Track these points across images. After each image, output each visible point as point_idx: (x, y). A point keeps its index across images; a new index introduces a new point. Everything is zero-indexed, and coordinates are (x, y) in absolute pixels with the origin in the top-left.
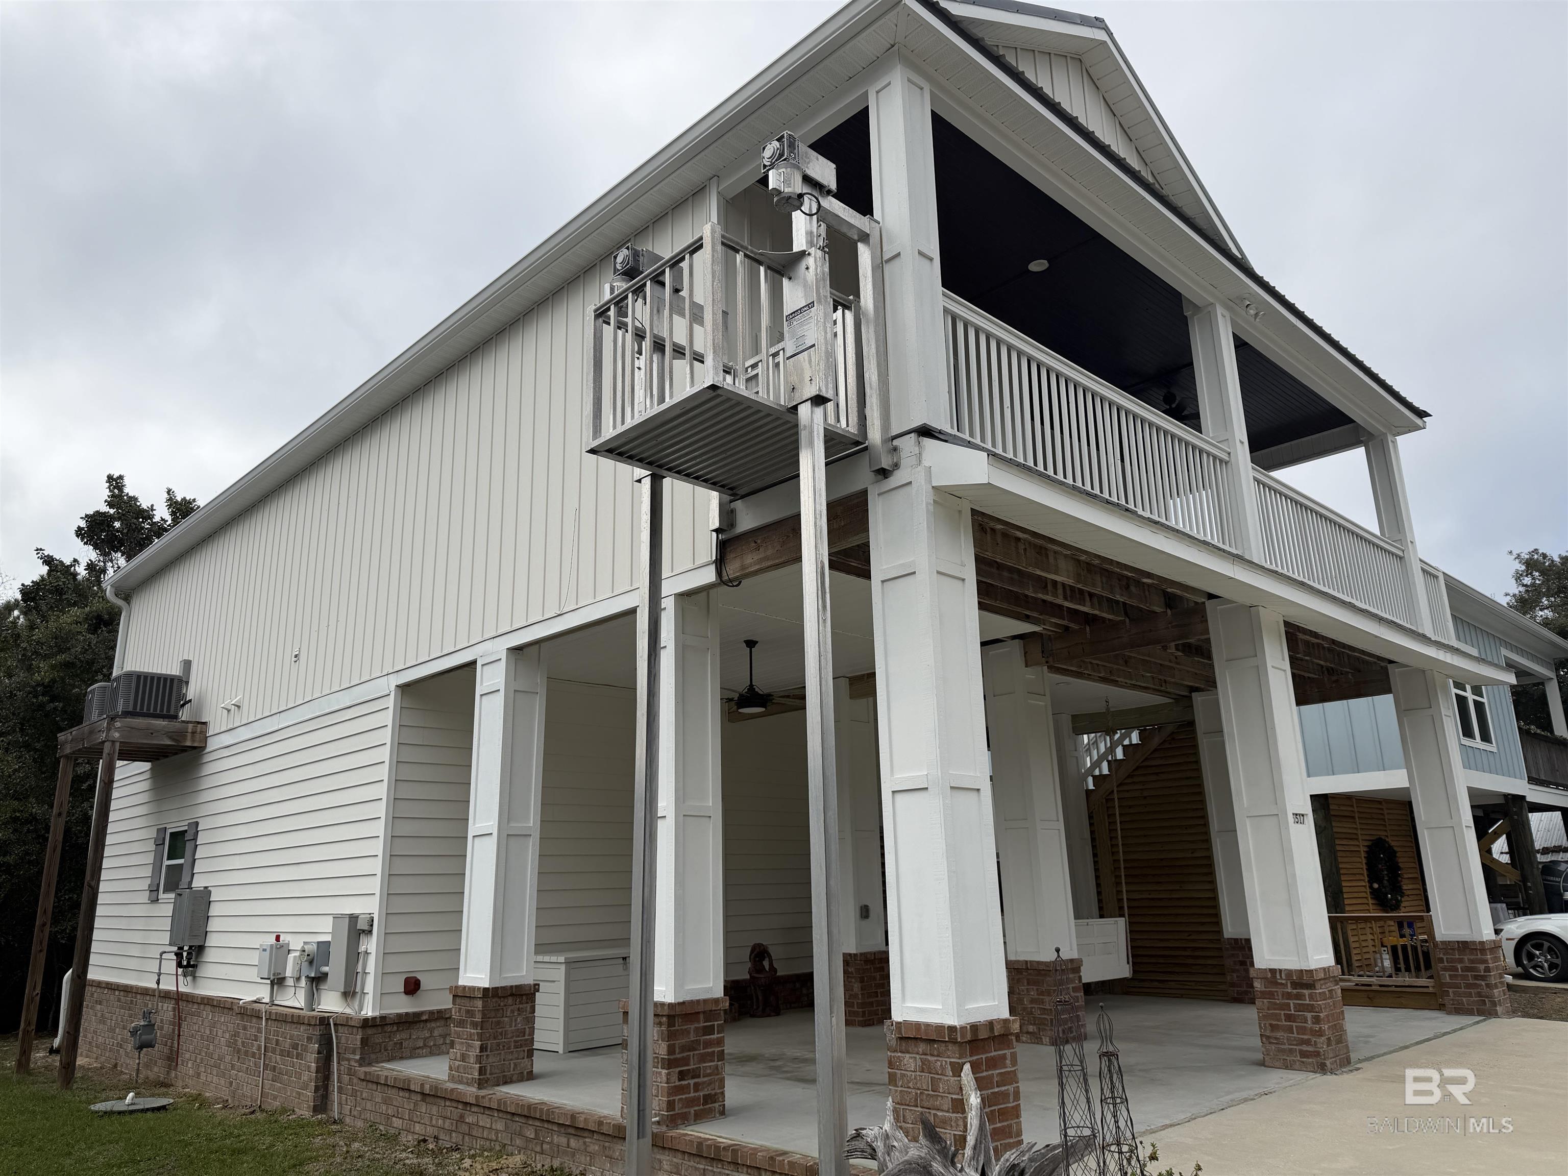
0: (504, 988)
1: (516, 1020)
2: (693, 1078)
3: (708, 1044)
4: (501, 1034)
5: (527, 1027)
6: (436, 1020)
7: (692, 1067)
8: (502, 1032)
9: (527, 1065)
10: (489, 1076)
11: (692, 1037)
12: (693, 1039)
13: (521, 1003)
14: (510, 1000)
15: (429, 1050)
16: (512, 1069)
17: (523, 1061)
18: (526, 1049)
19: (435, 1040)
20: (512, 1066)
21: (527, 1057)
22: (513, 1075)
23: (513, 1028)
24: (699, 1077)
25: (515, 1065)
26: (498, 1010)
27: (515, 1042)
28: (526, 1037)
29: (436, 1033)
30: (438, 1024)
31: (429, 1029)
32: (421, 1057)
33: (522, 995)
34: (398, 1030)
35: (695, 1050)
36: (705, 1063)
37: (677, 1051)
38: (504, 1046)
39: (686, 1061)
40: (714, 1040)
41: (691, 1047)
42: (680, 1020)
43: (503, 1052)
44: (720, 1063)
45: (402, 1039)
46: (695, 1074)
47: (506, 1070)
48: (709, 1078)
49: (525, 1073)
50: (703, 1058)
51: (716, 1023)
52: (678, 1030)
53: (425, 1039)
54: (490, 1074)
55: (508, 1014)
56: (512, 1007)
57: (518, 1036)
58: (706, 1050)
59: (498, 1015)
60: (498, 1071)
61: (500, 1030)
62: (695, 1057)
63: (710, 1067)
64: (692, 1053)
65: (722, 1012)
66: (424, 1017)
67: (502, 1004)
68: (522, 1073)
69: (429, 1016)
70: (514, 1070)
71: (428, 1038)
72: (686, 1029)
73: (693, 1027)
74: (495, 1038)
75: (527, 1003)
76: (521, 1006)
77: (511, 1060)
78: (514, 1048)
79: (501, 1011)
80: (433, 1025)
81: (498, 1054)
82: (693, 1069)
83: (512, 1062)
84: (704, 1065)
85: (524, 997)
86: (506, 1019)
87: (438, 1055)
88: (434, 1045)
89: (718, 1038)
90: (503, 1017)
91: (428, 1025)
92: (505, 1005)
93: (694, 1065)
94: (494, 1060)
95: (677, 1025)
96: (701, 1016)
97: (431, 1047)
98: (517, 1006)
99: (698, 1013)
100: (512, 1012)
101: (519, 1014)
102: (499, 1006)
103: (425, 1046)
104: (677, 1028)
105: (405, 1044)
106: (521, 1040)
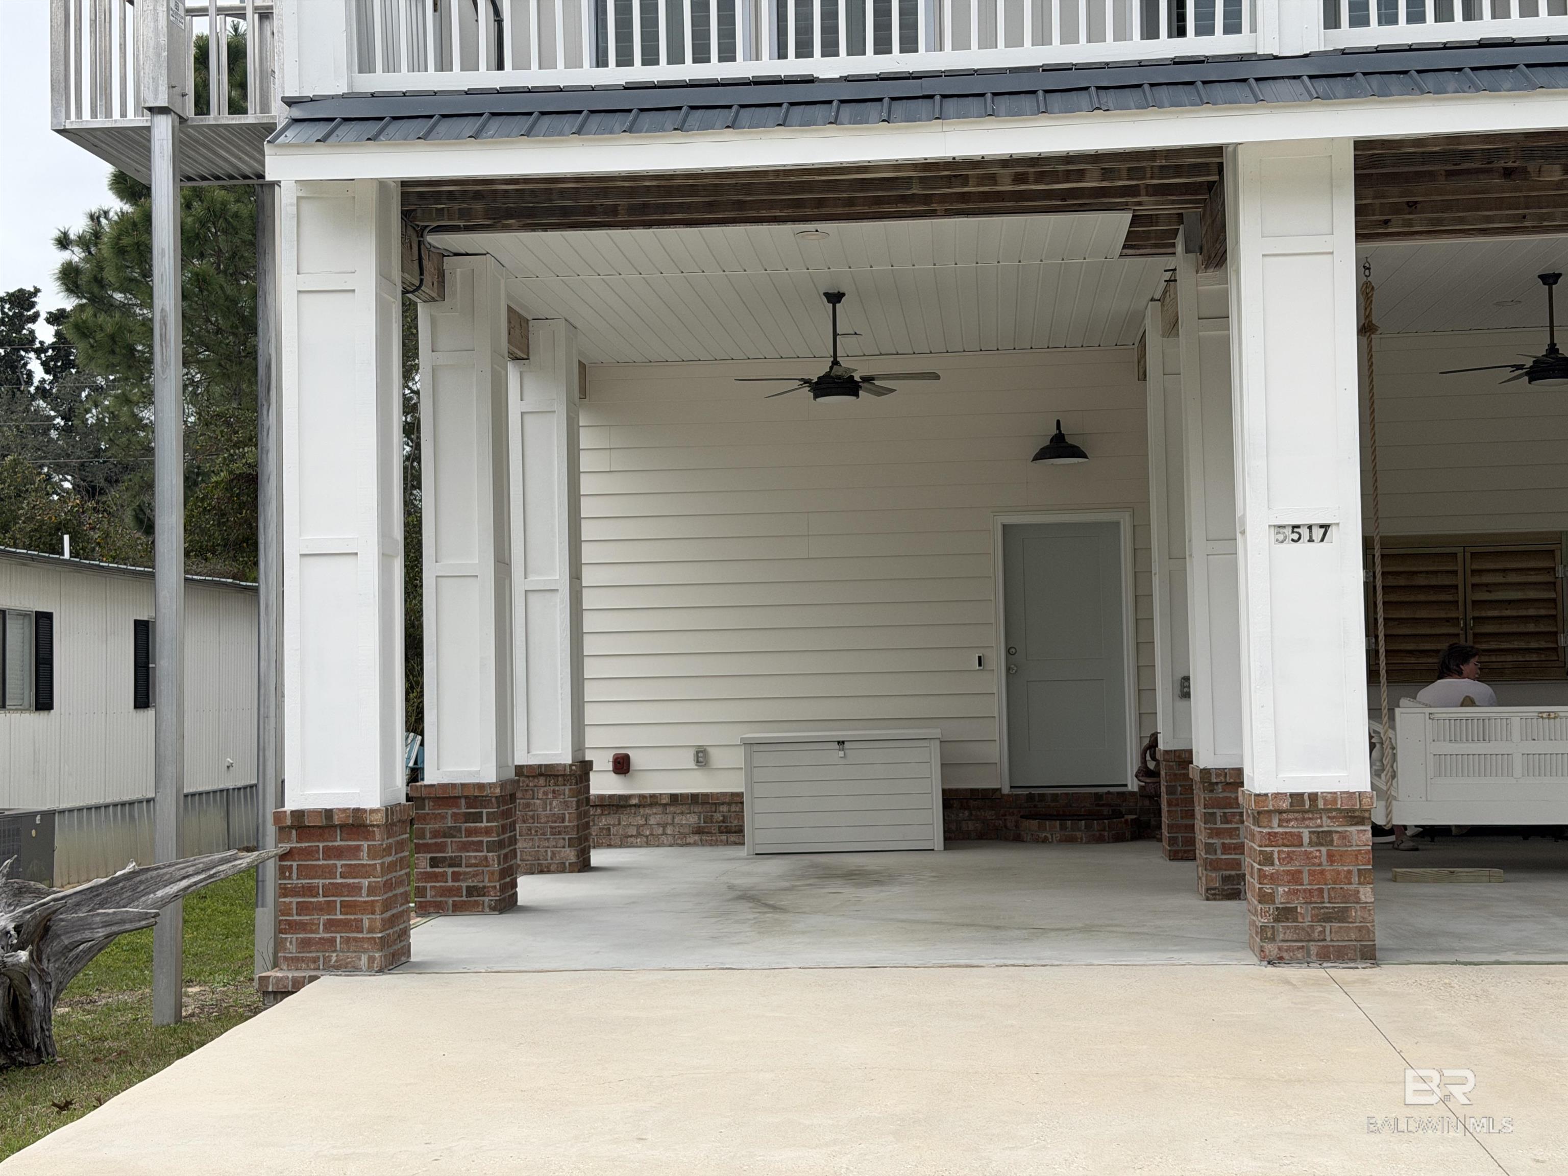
0: (530, 767)
1: (551, 804)
2: (450, 866)
3: (469, 833)
4: (533, 817)
5: (566, 812)
6: (651, 805)
7: (450, 854)
8: (534, 815)
9: (568, 855)
10: (519, 862)
11: (450, 823)
12: (450, 825)
13: (556, 785)
14: (542, 781)
15: (645, 839)
16: (549, 858)
17: (563, 850)
18: (567, 837)
19: (652, 829)
20: (549, 854)
21: (569, 847)
22: (550, 864)
23: (548, 812)
24: (460, 865)
25: (553, 853)
26: (526, 791)
27: (551, 828)
28: (567, 824)
29: (652, 821)
30: (654, 810)
31: (643, 816)
32: (634, 847)
33: (558, 776)
34: (602, 814)
35: (454, 837)
36: (468, 851)
37: (428, 836)
38: (536, 831)
39: (441, 847)
40: (481, 828)
41: (448, 833)
42: (431, 804)
43: (536, 837)
44: (491, 854)
45: (610, 825)
46: (454, 862)
47: (541, 858)
48: (476, 869)
49: (567, 864)
50: (465, 847)
51: (485, 811)
52: (428, 814)
53: (638, 827)
54: (521, 860)
55: (540, 796)
56: (545, 789)
57: (555, 822)
58: (470, 839)
59: (527, 797)
60: (530, 858)
61: (531, 813)
62: (454, 845)
63: (475, 857)
64: (449, 840)
65: (493, 799)
66: (634, 801)
67: (531, 784)
68: (564, 863)
69: (639, 800)
70: (552, 859)
71: (643, 826)
72: (439, 814)
73: (450, 812)
74: (524, 822)
75: (565, 785)
76: (557, 788)
77: (548, 847)
78: (552, 835)
79: (531, 792)
80: (648, 811)
81: (530, 839)
82: (451, 857)
83: (549, 850)
84: (468, 854)
85: (560, 779)
86: (538, 802)
87: (658, 846)
88: (651, 834)
89: (486, 827)
90: (533, 798)
91: (642, 810)
92: (535, 786)
93: (452, 852)
94: (525, 845)
95: (427, 808)
96: (463, 801)
97: (647, 837)
98: (552, 788)
99: (459, 797)
100: (546, 793)
101: (554, 798)
102: (527, 786)
103: (639, 835)
104: (427, 811)
105: (613, 830)
106: (558, 827)
